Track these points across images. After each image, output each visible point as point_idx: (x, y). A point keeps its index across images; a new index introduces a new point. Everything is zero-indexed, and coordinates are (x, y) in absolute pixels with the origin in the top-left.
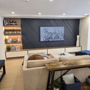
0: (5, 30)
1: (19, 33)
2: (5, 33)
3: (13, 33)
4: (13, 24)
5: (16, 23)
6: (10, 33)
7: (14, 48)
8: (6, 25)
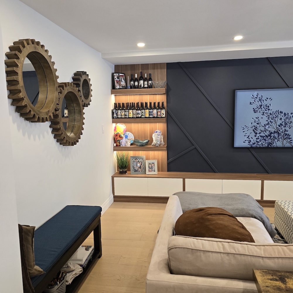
1: (157, 114)
2: (115, 115)
3: (140, 116)
4: (141, 86)
5: (150, 82)
6: (130, 117)
7: (139, 165)
8: (121, 87)
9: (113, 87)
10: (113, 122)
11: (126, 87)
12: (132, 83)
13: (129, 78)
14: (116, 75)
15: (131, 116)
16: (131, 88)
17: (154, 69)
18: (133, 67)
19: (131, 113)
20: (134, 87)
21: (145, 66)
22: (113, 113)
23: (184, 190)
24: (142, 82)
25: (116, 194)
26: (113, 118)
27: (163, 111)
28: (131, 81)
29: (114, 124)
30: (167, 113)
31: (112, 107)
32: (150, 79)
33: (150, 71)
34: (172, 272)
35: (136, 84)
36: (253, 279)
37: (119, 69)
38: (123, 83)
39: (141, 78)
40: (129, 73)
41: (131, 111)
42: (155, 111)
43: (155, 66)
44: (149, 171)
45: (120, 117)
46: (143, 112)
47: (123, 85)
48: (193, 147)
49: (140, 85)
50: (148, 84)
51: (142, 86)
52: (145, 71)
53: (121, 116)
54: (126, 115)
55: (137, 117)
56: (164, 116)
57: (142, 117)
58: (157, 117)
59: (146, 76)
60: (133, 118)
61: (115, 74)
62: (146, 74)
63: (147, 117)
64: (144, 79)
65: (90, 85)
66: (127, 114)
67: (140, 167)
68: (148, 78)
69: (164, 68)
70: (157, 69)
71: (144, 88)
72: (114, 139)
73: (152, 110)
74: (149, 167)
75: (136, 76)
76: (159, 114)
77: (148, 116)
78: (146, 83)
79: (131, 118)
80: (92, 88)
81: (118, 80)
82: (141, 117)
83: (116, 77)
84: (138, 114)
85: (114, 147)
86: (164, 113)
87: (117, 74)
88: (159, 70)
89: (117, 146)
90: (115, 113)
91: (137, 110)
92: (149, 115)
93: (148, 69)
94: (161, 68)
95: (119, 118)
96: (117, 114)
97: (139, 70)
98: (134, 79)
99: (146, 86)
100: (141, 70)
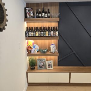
0: (27, 28)
1: (53, 34)
2: (27, 35)
5: (49, 14)
7: (42, 64)
8: (31, 17)
9: (26, 17)
10: (26, 39)
11: (34, 17)
12: (38, 14)
16: (37, 18)
17: (51, 6)
19: (37, 34)
20: (39, 17)
22: (26, 34)
24: (44, 14)
25: (29, 82)
26: (26, 36)
27: (57, 33)
29: (27, 41)
31: (25, 30)
32: (49, 12)
33: (49, 8)
35: (40, 15)
37: (29, 5)
38: (32, 14)
39: (43, 12)
40: (35, 8)
41: (37, 32)
42: (52, 32)
44: (48, 67)
45: (30, 36)
46: (44, 33)
47: (32, 16)
48: (73, 53)
49: (42, 16)
51: (44, 16)
52: (45, 8)
54: (34, 35)
55: (41, 36)
56: (57, 35)
58: (53, 36)
59: (46, 10)
64: (45, 12)
69: (57, 6)
73: (50, 32)
75: (40, 11)
77: (47, 35)
78: (46, 15)
79: (37, 36)
81: (29, 12)
82: (43, 36)
83: (27, 10)
84: (42, 34)
85: (27, 54)
87: (28, 9)
88: (54, 7)
90: (27, 34)
91: (41, 31)
92: (49, 35)
93: (47, 6)
94: (55, 6)
96: (28, 34)
98: (39, 12)
99: (46, 17)
100: (43, 6)
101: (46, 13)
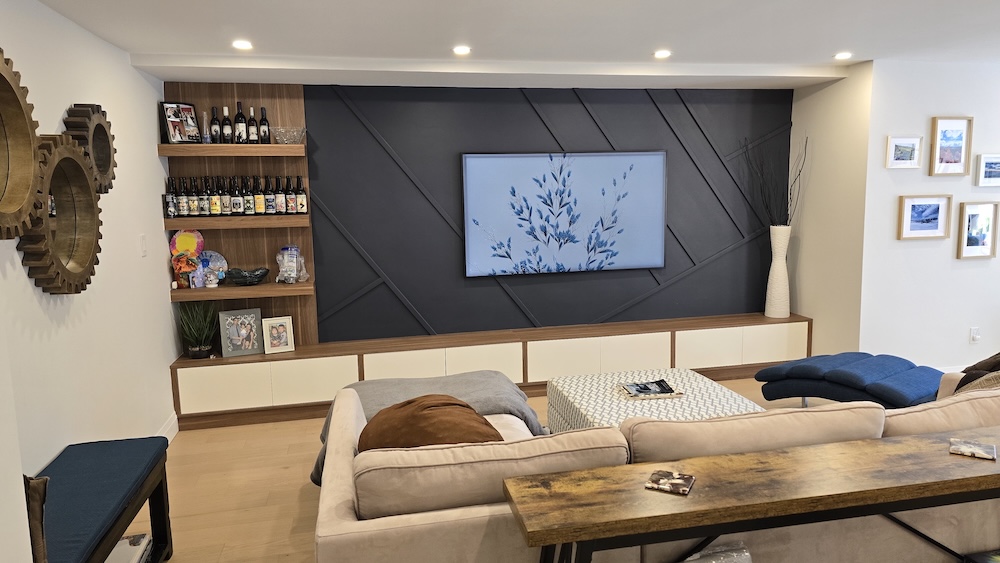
0: (172, 181)
1: (287, 206)
2: (172, 209)
3: (241, 210)
4: (240, 137)
5: (264, 128)
6: (213, 212)
7: (244, 332)
8: (186, 139)
9: (164, 138)
11: (199, 139)
12: (216, 128)
13: (206, 117)
14: (171, 107)
15: (217, 210)
16: (214, 140)
17: (272, 96)
18: (217, 90)
19: (217, 205)
20: (222, 139)
21: (249, 90)
22: (166, 205)
23: (361, 376)
24: (241, 128)
25: (184, 411)
26: (166, 215)
27: (302, 199)
28: (212, 122)
30: (312, 202)
31: (162, 188)
32: (264, 121)
33: (264, 103)
34: (360, 518)
35: (227, 130)
36: (505, 498)
37: (177, 92)
39: (240, 117)
40: (206, 103)
41: (215, 199)
42: (281, 198)
43: (276, 90)
44: (273, 345)
45: (186, 213)
46: (248, 201)
47: (193, 134)
48: (379, 281)
49: (237, 134)
50: (258, 134)
51: (244, 136)
52: (249, 101)
53: (189, 209)
54: (202, 209)
55: (234, 214)
56: (305, 210)
57: (248, 212)
58: (287, 213)
59: (252, 114)
60: (221, 215)
61: (167, 105)
62: (252, 109)
63: (260, 214)
64: (248, 119)
65: (110, 138)
66: (205, 204)
67: (248, 338)
68: (259, 118)
69: (298, 98)
70: (280, 97)
71: (248, 141)
72: (172, 270)
73: (272, 197)
74: (271, 335)
75: (226, 112)
76: (291, 204)
77: (263, 211)
78: (253, 129)
79: (215, 215)
80: (115, 144)
81: (178, 120)
82: (243, 214)
83: (169, 113)
84: (235, 205)
85: (173, 290)
86: (305, 203)
87: (174, 106)
88: (286, 101)
89: (180, 287)
90: (171, 204)
91: (232, 194)
92: (267, 207)
93: (256, 96)
94: (290, 96)
95: (183, 216)
96: (177, 206)
97: (233, 97)
98: (221, 119)
99: (254, 137)
100: (238, 97)
101: (250, 123)
